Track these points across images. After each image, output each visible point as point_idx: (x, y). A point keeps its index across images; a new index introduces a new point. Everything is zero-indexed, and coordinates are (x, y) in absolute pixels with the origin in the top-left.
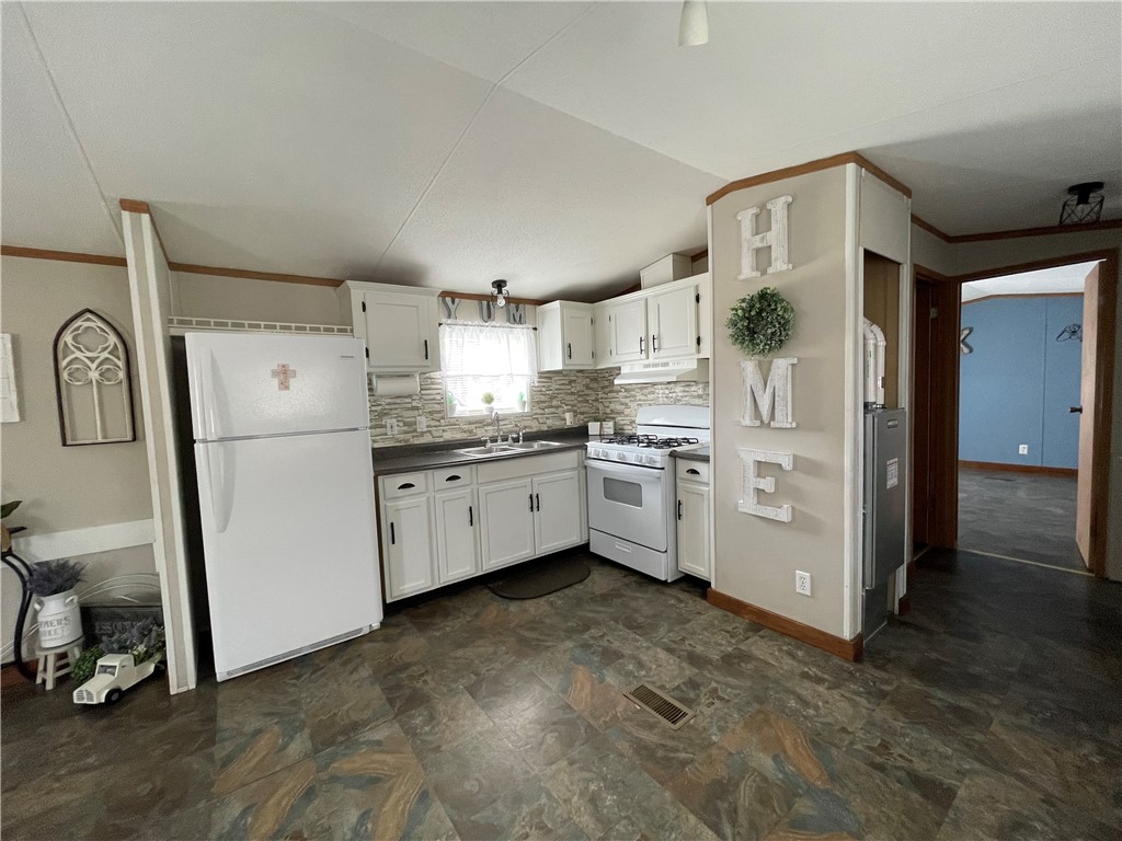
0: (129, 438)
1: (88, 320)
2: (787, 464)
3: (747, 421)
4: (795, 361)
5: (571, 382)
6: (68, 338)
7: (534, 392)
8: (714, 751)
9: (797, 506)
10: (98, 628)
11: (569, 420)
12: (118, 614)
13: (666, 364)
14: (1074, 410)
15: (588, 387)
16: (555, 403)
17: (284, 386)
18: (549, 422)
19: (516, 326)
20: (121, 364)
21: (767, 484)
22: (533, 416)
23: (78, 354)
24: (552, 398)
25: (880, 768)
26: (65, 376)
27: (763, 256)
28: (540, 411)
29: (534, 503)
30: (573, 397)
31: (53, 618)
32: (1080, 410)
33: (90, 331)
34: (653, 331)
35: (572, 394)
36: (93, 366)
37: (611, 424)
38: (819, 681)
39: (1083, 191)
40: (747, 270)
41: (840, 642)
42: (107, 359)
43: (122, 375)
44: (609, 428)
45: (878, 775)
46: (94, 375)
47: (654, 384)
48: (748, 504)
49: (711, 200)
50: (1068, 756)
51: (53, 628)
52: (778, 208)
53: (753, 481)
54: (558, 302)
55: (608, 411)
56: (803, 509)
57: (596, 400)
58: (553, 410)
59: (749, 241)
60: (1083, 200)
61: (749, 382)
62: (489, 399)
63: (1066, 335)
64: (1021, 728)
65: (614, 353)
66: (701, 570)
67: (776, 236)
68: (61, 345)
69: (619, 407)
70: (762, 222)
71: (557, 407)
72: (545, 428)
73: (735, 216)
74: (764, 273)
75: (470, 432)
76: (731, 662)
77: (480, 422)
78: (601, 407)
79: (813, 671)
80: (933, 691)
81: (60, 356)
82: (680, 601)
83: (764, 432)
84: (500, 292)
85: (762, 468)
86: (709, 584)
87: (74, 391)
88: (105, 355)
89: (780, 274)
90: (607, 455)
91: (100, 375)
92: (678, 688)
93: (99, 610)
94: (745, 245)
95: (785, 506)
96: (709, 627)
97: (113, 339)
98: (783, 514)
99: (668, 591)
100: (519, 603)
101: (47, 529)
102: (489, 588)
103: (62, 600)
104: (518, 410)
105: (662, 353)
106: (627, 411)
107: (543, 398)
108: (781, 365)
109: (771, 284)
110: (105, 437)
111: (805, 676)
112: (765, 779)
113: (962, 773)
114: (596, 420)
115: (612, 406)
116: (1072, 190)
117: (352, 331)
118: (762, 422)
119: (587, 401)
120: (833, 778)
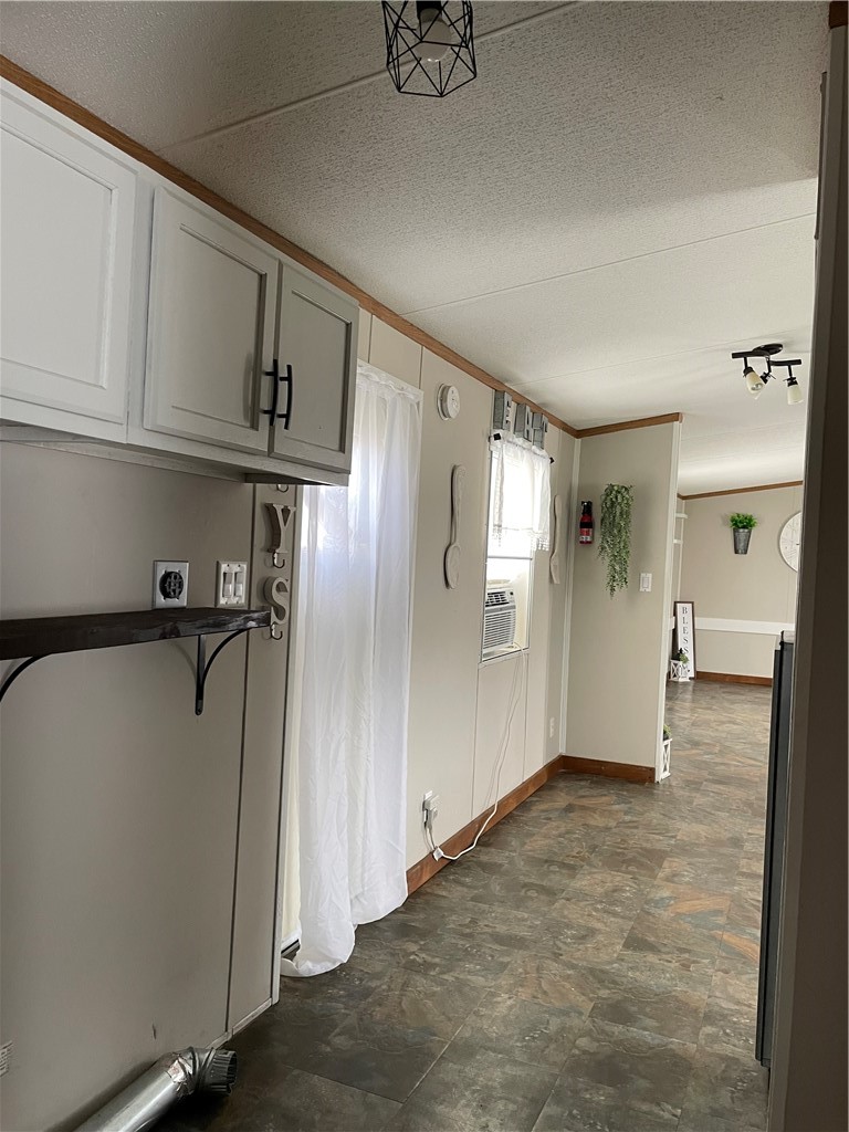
45: (682, 945)
113: (620, 960)
120: (713, 938)
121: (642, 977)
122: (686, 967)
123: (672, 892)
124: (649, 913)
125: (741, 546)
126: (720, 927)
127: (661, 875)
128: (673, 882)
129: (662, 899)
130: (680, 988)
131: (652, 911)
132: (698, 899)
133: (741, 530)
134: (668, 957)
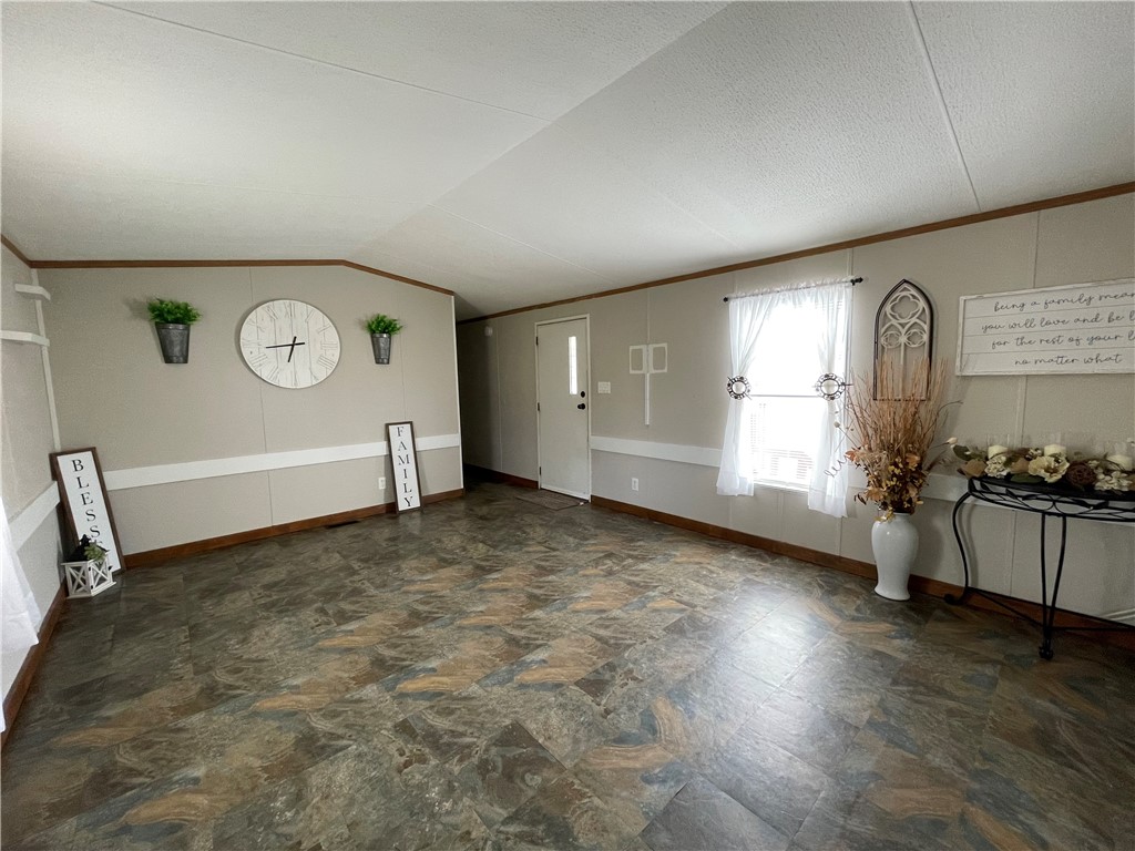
125: (177, 350)
133: (171, 326)
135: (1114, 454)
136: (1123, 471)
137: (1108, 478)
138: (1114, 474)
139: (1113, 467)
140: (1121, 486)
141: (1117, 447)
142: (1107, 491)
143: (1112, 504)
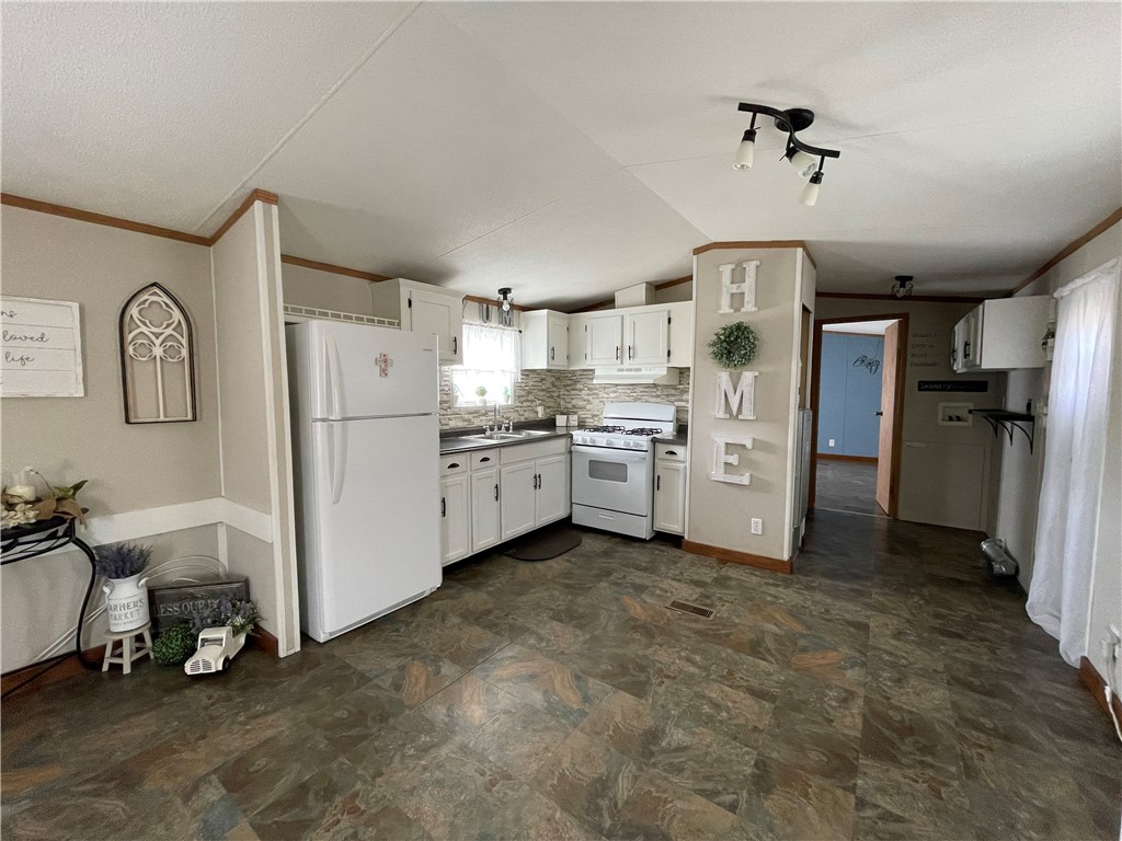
0: (190, 417)
1: (155, 293)
2: (749, 445)
3: (721, 414)
4: (757, 374)
5: (543, 379)
6: (134, 311)
7: (518, 387)
8: (741, 627)
9: (755, 474)
10: (163, 610)
11: (541, 414)
12: (191, 594)
13: (640, 370)
14: (878, 414)
15: (554, 386)
16: (531, 397)
17: (384, 372)
18: (526, 414)
19: (506, 327)
20: (184, 341)
21: (734, 459)
22: (514, 409)
23: (143, 329)
24: (529, 393)
25: (829, 620)
26: (130, 350)
27: (737, 300)
28: (519, 404)
29: (537, 482)
30: (542, 393)
31: (129, 600)
32: (881, 414)
33: (154, 306)
34: (628, 342)
35: (543, 390)
36: (158, 342)
37: (576, 417)
38: (777, 585)
39: (903, 280)
40: (725, 308)
41: (782, 562)
42: (171, 335)
43: (185, 353)
44: (574, 420)
45: (831, 624)
46: (158, 351)
47: (617, 385)
48: (718, 474)
49: (697, 251)
50: (910, 602)
51: (129, 611)
52: (751, 267)
53: (724, 458)
54: (545, 311)
55: (570, 406)
56: (759, 476)
57: (559, 396)
58: (529, 404)
59: (727, 287)
60: (903, 285)
61: (724, 387)
62: (482, 392)
63: (858, 362)
64: (886, 594)
65: (589, 357)
66: (674, 528)
67: (748, 286)
68: (127, 319)
69: (581, 403)
70: (738, 276)
71: (533, 401)
72: (523, 419)
73: (718, 267)
74: (737, 310)
75: (469, 420)
76: (721, 582)
77: (476, 412)
78: (562, 403)
79: (771, 581)
80: (838, 583)
81: (126, 329)
82: (663, 551)
83: (733, 424)
84: (505, 298)
85: (730, 447)
86: (683, 537)
87: (137, 367)
88: (169, 331)
89: (749, 312)
90: (594, 441)
91: (164, 351)
92: (697, 599)
93: (162, 592)
94: (724, 289)
95: (747, 474)
96: (693, 564)
97: (177, 315)
98: (745, 480)
99: (648, 546)
100: (530, 565)
101: (106, 511)
102: (507, 555)
103: (135, 583)
104: (503, 403)
105: (636, 361)
106: (588, 407)
107: (523, 393)
108: (748, 376)
109: (745, 320)
110: (165, 416)
111: (767, 584)
112: (777, 635)
113: (868, 617)
114: (563, 414)
115: (574, 402)
116: (898, 278)
117: (399, 324)
118: (731, 415)
119: (552, 397)
120: (809, 628)
121: (850, 606)
122: (827, 611)
123: (844, 675)
124: (860, 652)
126: (803, 636)
127: (860, 702)
128: (846, 691)
129: (852, 667)
130: (829, 600)
131: (857, 655)
132: (820, 665)
134: (838, 617)
135: (13, 485)
136: (27, 503)
137: (12, 513)
138: (17, 508)
139: (16, 500)
140: (28, 519)
141: (16, 477)
142: (13, 528)
143: (22, 540)
